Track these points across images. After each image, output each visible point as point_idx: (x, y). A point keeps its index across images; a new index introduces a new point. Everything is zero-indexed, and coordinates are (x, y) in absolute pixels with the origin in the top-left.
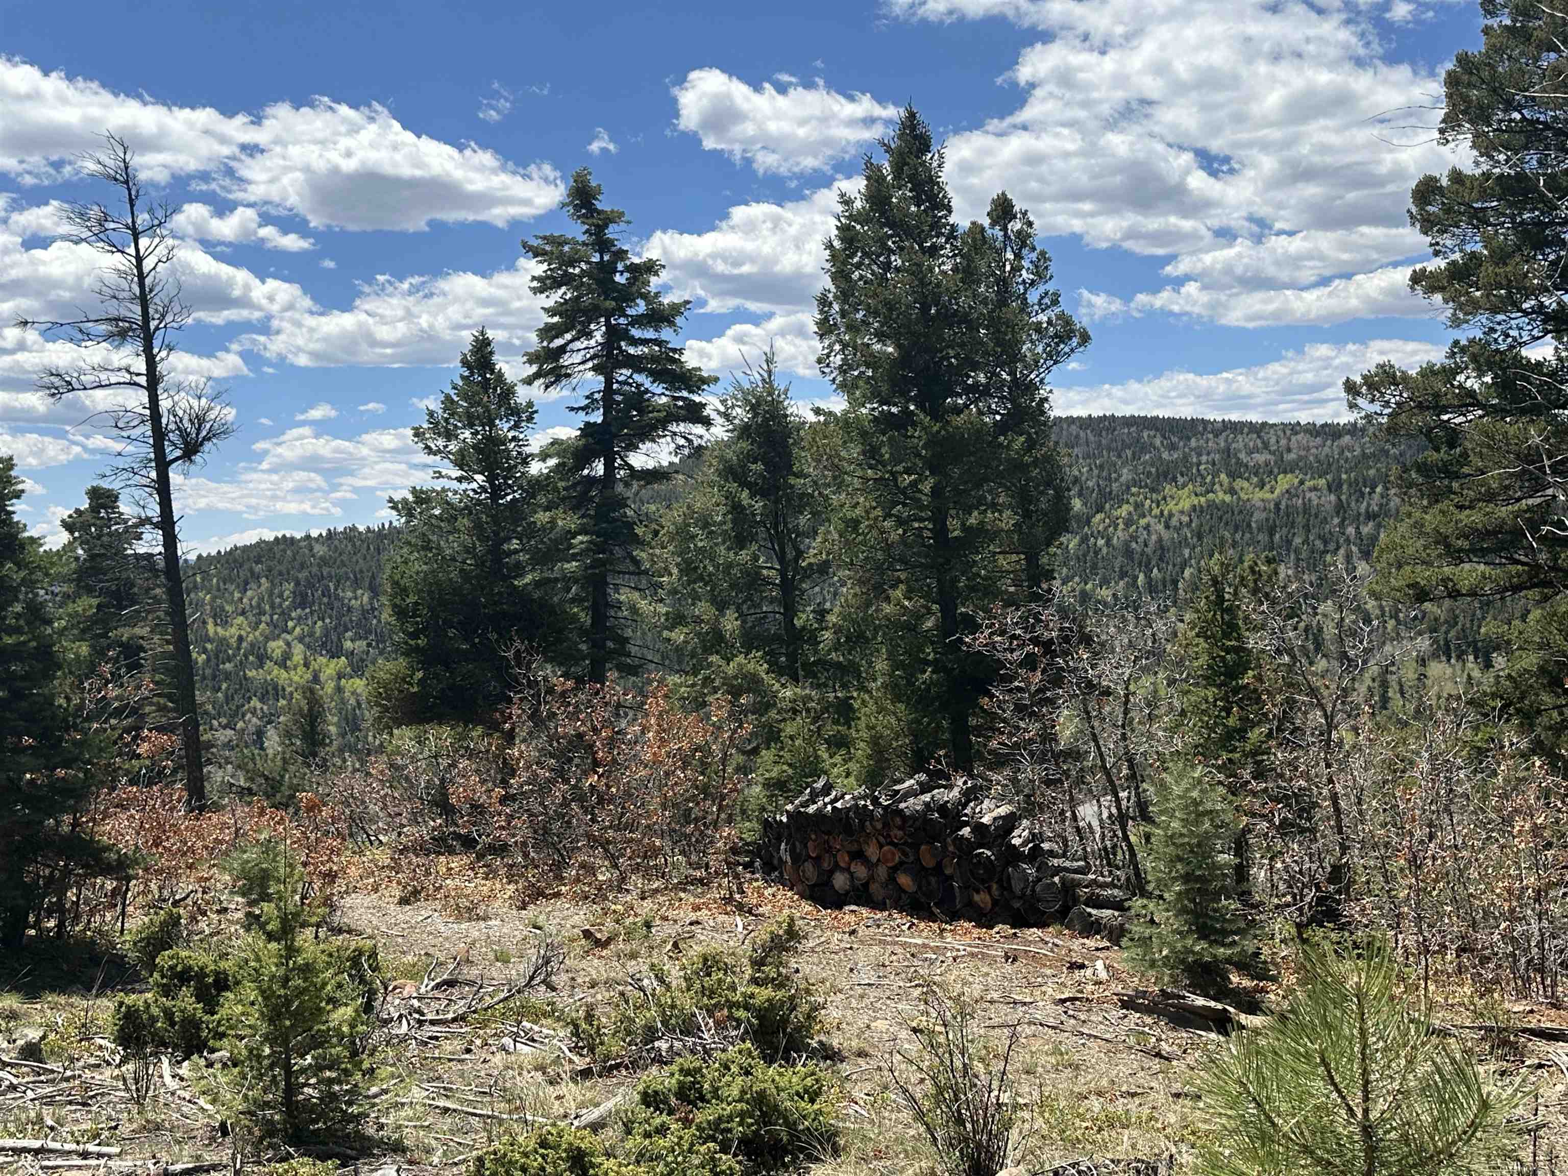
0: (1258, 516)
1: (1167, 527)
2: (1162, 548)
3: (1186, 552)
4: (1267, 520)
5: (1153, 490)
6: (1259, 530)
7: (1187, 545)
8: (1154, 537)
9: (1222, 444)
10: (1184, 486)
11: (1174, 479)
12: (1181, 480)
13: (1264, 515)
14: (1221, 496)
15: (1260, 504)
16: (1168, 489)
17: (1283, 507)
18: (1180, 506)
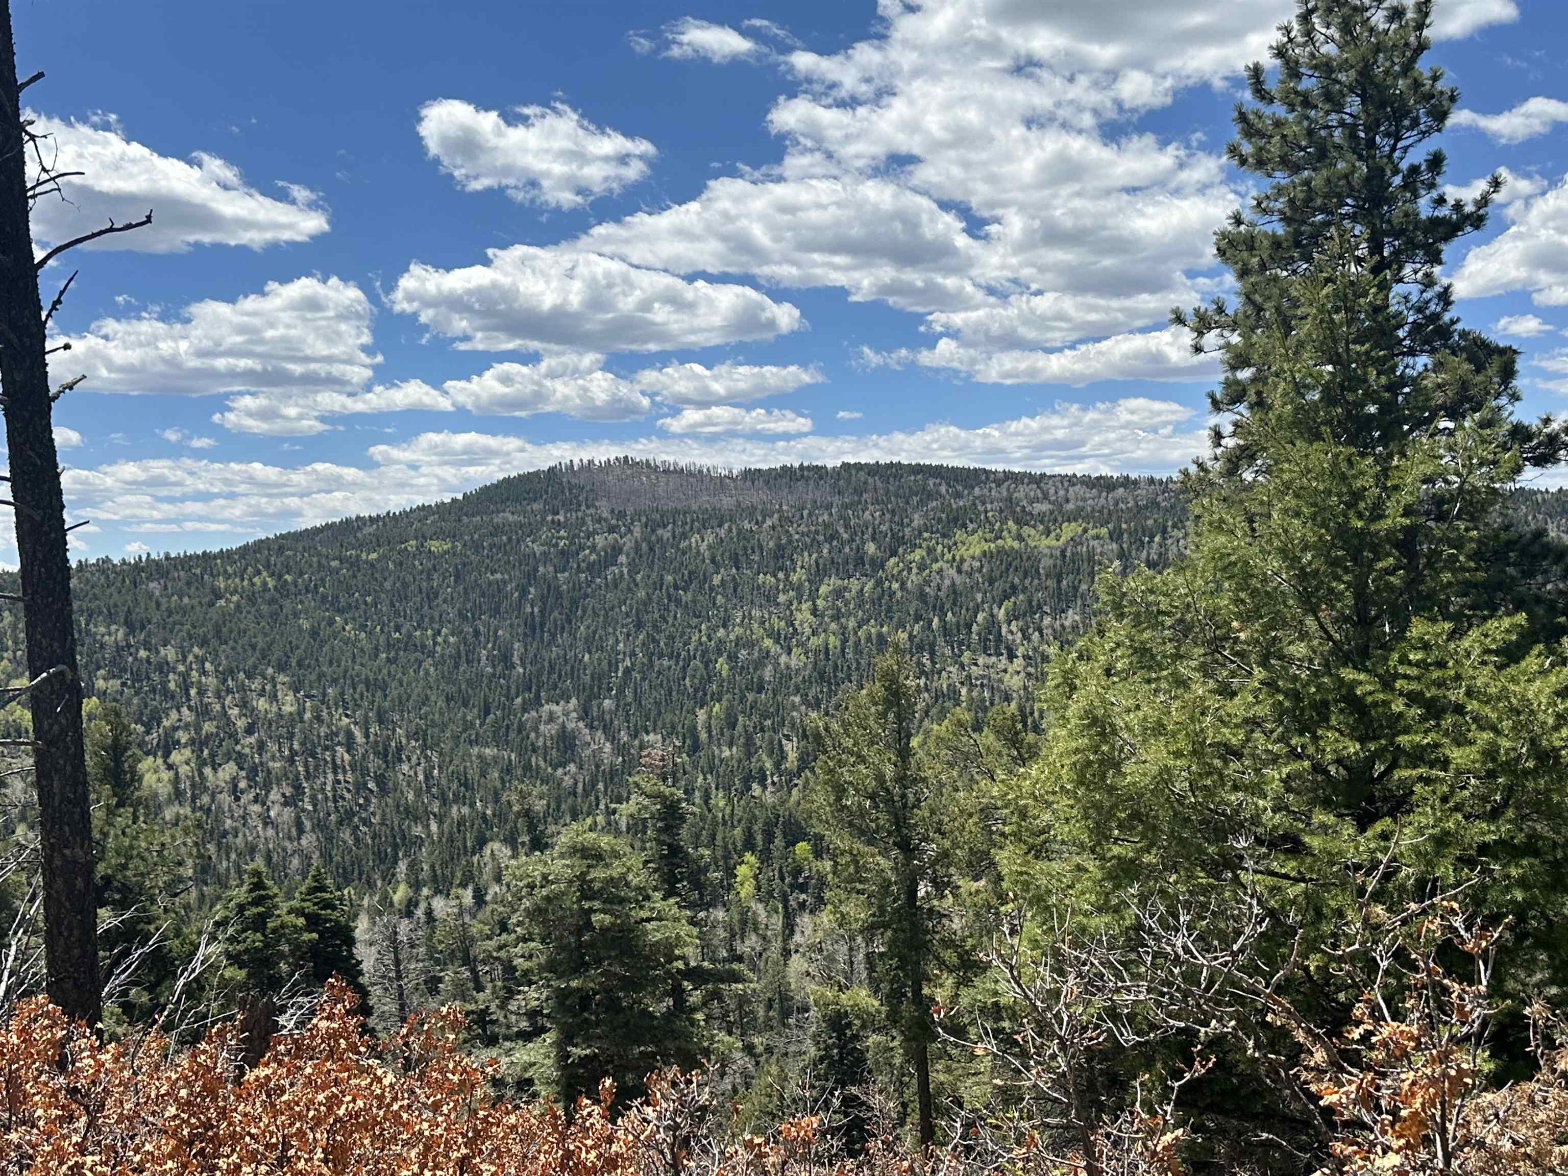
0: (1046, 562)
1: (959, 571)
2: (955, 592)
3: (979, 597)
4: (1055, 566)
5: (944, 536)
6: (1048, 576)
7: (979, 590)
8: (947, 582)
9: (1005, 494)
10: (974, 532)
11: (964, 526)
12: (971, 527)
13: (1051, 562)
14: (1010, 543)
15: (1047, 551)
16: (959, 535)
17: (1068, 554)
18: (971, 552)
